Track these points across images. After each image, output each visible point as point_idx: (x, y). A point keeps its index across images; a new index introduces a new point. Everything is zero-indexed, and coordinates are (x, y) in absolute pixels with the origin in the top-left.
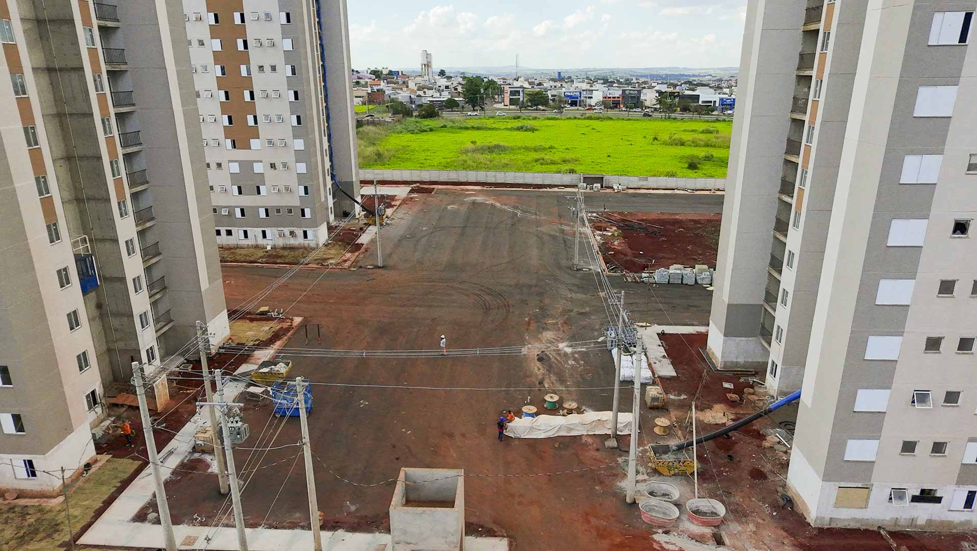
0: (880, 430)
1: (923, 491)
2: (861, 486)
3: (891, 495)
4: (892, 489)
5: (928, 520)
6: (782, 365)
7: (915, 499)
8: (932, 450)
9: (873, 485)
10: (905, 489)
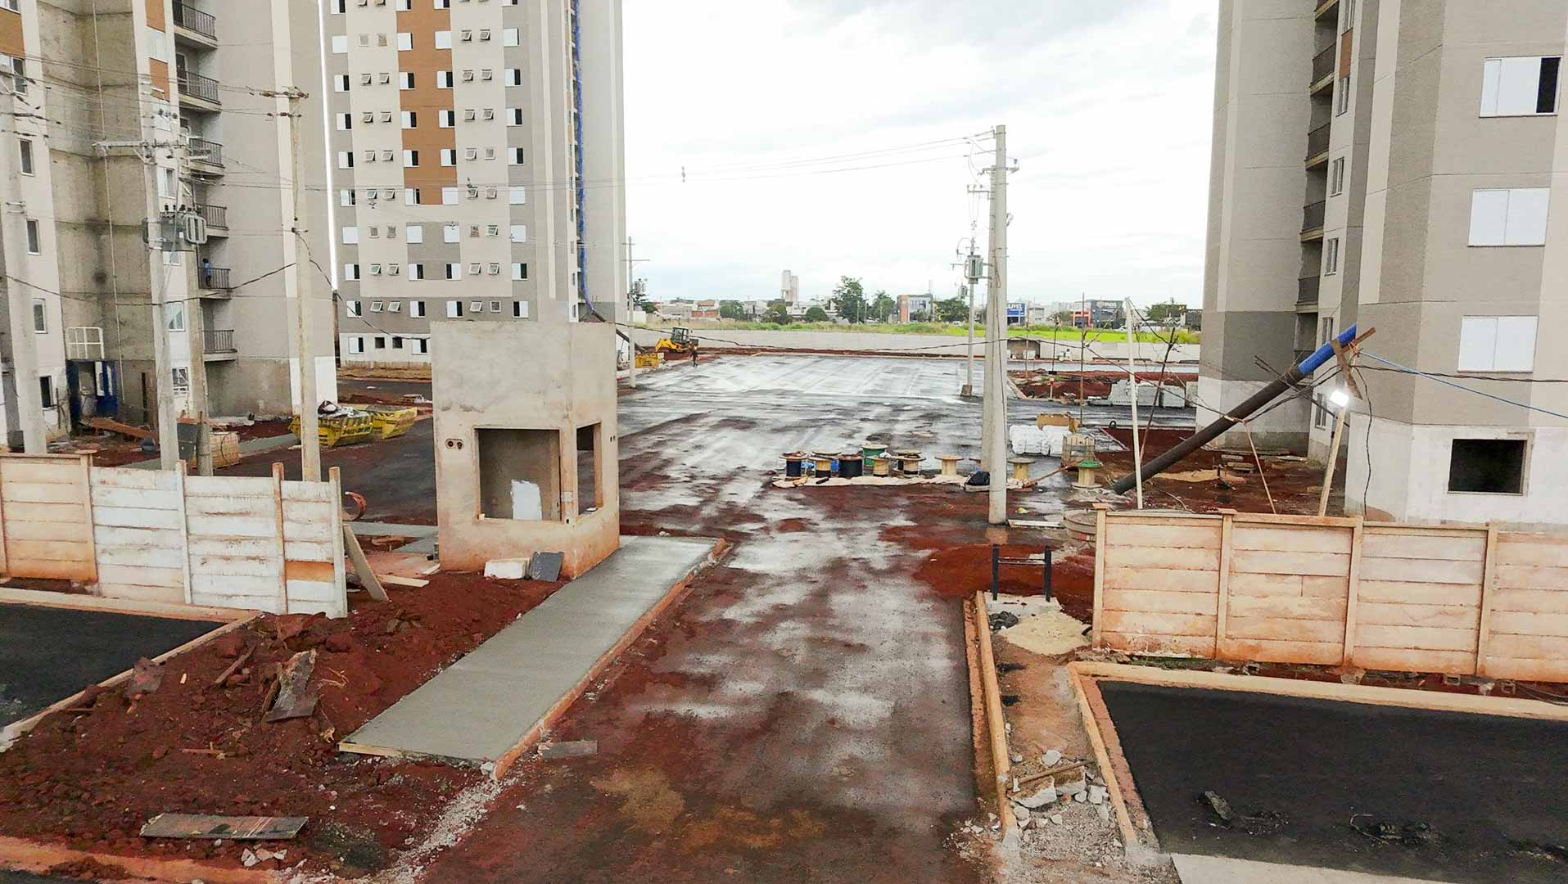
9: (1533, 434)
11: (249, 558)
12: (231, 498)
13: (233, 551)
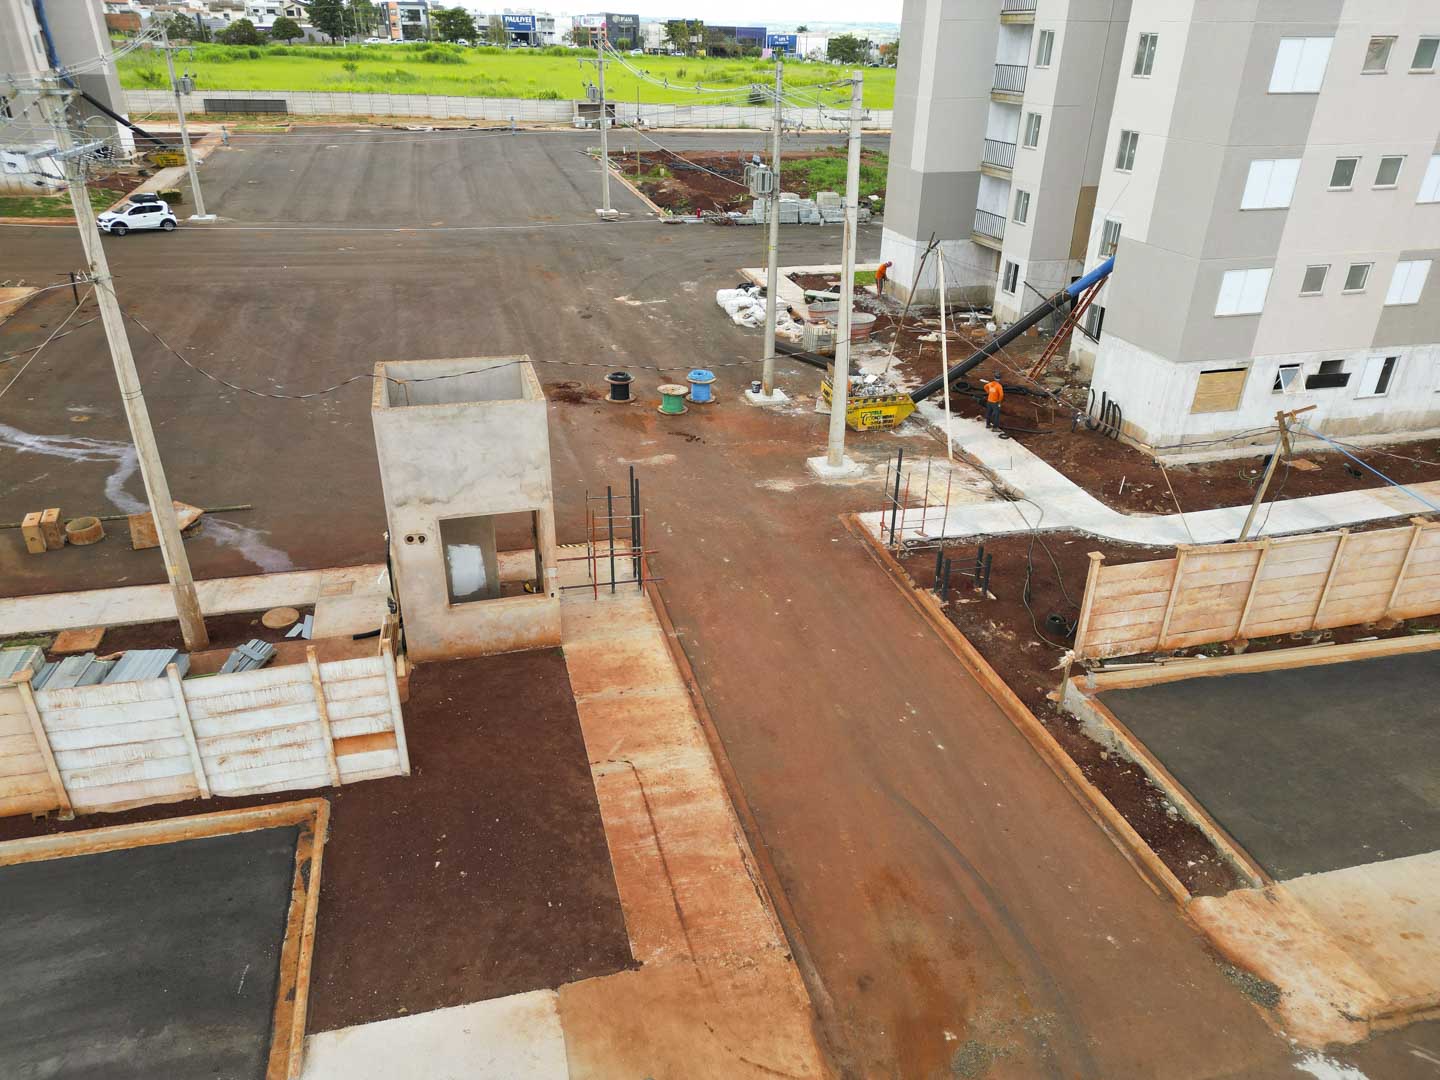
0: (1274, 247)
1: (1325, 365)
2: (1234, 367)
3: (1278, 377)
4: (1281, 367)
5: (1324, 420)
6: (1030, 260)
7: (1313, 383)
8: (1347, 283)
9: (1252, 362)
10: (1298, 365)
11: (283, 746)
12: (252, 694)
13: (261, 744)
